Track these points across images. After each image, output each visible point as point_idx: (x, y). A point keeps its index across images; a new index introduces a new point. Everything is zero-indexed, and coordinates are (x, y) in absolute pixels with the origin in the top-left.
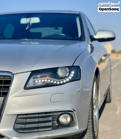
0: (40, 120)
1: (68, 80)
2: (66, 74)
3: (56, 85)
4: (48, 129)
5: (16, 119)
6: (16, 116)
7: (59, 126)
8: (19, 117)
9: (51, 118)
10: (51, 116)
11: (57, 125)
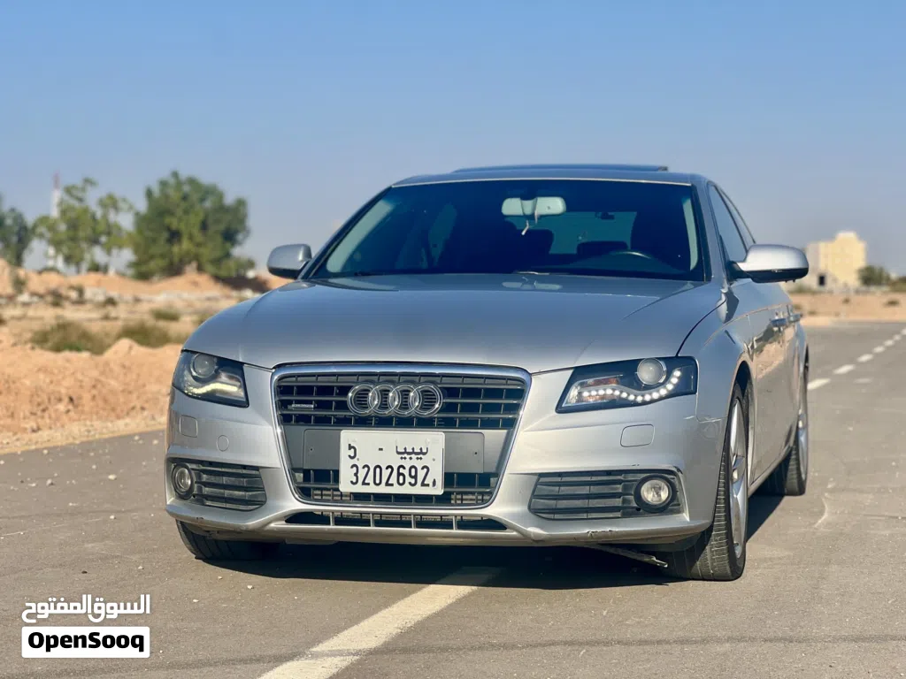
0: (595, 489)
1: (663, 392)
2: (660, 378)
3: (635, 404)
4: (611, 515)
5: (536, 485)
6: (536, 477)
7: (638, 509)
8: (542, 480)
9: (619, 488)
10: (619, 482)
11: (636, 505)
